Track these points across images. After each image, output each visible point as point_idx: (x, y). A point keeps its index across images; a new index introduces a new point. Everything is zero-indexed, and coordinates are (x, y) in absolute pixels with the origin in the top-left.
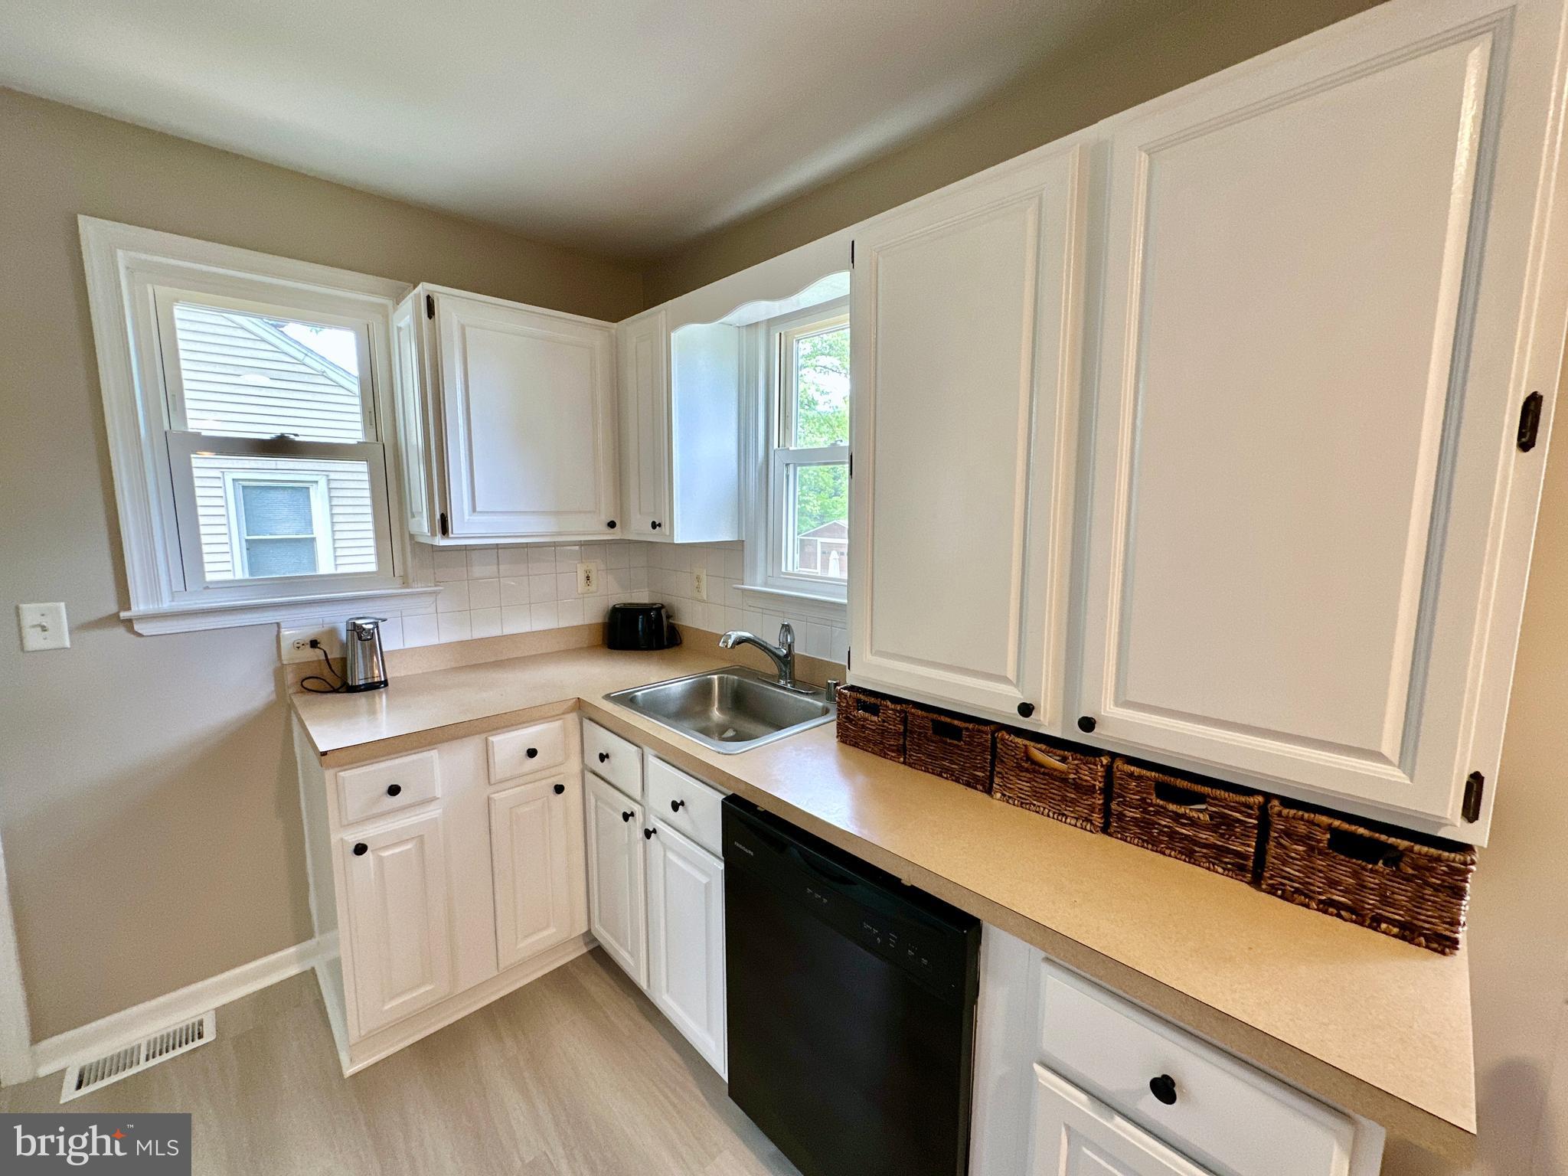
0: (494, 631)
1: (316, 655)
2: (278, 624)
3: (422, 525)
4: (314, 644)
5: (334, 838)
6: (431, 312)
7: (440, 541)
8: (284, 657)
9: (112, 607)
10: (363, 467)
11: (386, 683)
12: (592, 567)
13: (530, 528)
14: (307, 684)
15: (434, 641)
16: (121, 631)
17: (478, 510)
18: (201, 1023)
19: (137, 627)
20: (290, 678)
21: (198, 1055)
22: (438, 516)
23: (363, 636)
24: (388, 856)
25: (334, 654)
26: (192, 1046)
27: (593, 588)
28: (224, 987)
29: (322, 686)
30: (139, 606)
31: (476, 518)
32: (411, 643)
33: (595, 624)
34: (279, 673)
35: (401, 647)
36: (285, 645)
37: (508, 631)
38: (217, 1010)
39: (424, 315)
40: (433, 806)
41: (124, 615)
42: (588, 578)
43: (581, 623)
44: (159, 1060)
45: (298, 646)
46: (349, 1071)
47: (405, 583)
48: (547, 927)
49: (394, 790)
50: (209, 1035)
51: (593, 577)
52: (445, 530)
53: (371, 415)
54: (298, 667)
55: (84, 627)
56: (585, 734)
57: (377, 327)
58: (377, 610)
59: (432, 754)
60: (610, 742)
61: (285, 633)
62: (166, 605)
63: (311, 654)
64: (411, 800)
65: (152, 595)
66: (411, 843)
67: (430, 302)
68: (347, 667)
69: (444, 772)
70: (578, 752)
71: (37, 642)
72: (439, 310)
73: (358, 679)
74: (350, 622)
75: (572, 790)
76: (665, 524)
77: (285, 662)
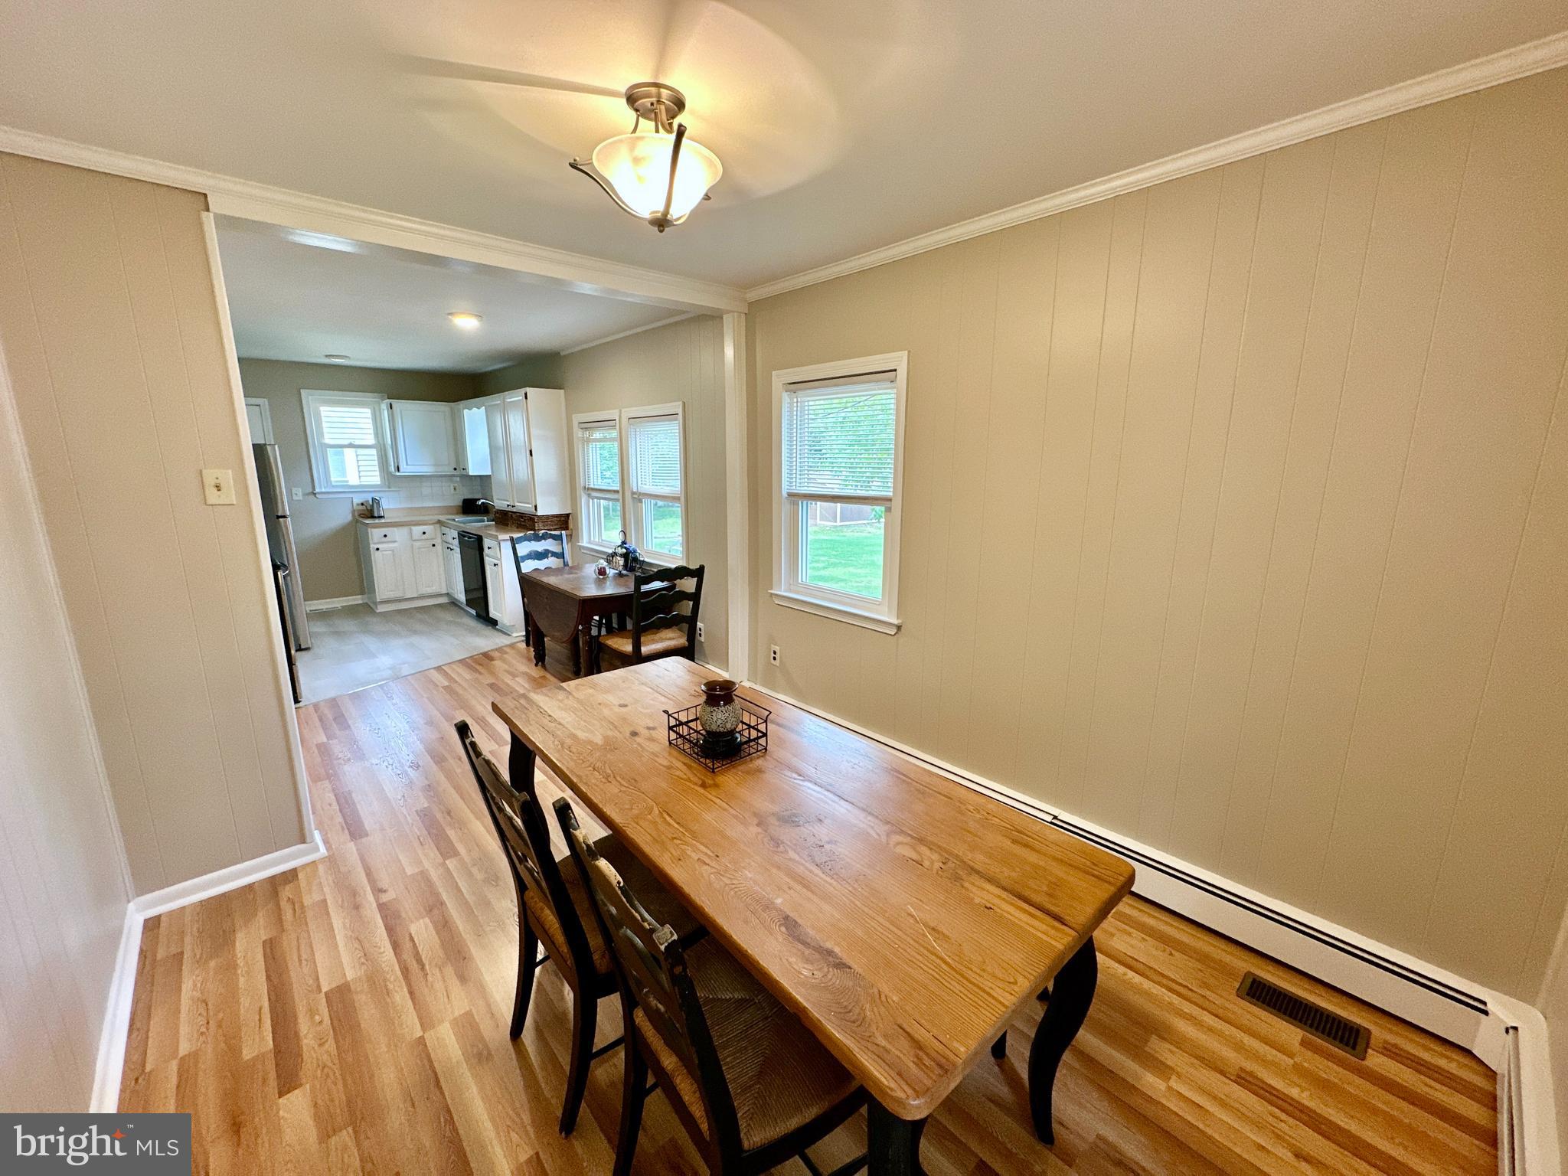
0: (420, 505)
1: (364, 508)
2: (352, 498)
3: (392, 469)
4: (362, 504)
5: (371, 546)
6: (391, 408)
7: (398, 474)
8: (354, 507)
9: (311, 490)
11: (383, 517)
12: (456, 485)
13: (426, 469)
14: (362, 516)
15: (400, 506)
16: (312, 496)
17: (407, 465)
19: (317, 496)
20: (356, 514)
22: (396, 465)
23: (375, 502)
24: (384, 552)
25: (369, 508)
27: (457, 492)
29: (367, 517)
30: (317, 490)
31: (406, 467)
32: (392, 507)
33: (459, 505)
34: (353, 511)
35: (389, 508)
36: (355, 505)
37: (425, 505)
39: (389, 408)
40: (396, 543)
41: (313, 492)
42: (455, 489)
43: (452, 505)
45: (358, 505)
46: (378, 611)
47: (389, 488)
49: (385, 536)
51: (458, 489)
52: (398, 471)
53: (376, 434)
54: (359, 510)
55: (305, 495)
56: (441, 530)
57: (377, 408)
58: (380, 495)
59: (395, 529)
60: (446, 530)
61: (354, 500)
62: (323, 490)
63: (361, 507)
64: (389, 540)
65: (321, 488)
66: (390, 552)
67: (391, 405)
68: (372, 511)
69: (399, 535)
70: (439, 535)
71: (295, 498)
72: (393, 406)
73: (376, 515)
74: (373, 498)
75: (439, 547)
76: (466, 468)
77: (355, 509)
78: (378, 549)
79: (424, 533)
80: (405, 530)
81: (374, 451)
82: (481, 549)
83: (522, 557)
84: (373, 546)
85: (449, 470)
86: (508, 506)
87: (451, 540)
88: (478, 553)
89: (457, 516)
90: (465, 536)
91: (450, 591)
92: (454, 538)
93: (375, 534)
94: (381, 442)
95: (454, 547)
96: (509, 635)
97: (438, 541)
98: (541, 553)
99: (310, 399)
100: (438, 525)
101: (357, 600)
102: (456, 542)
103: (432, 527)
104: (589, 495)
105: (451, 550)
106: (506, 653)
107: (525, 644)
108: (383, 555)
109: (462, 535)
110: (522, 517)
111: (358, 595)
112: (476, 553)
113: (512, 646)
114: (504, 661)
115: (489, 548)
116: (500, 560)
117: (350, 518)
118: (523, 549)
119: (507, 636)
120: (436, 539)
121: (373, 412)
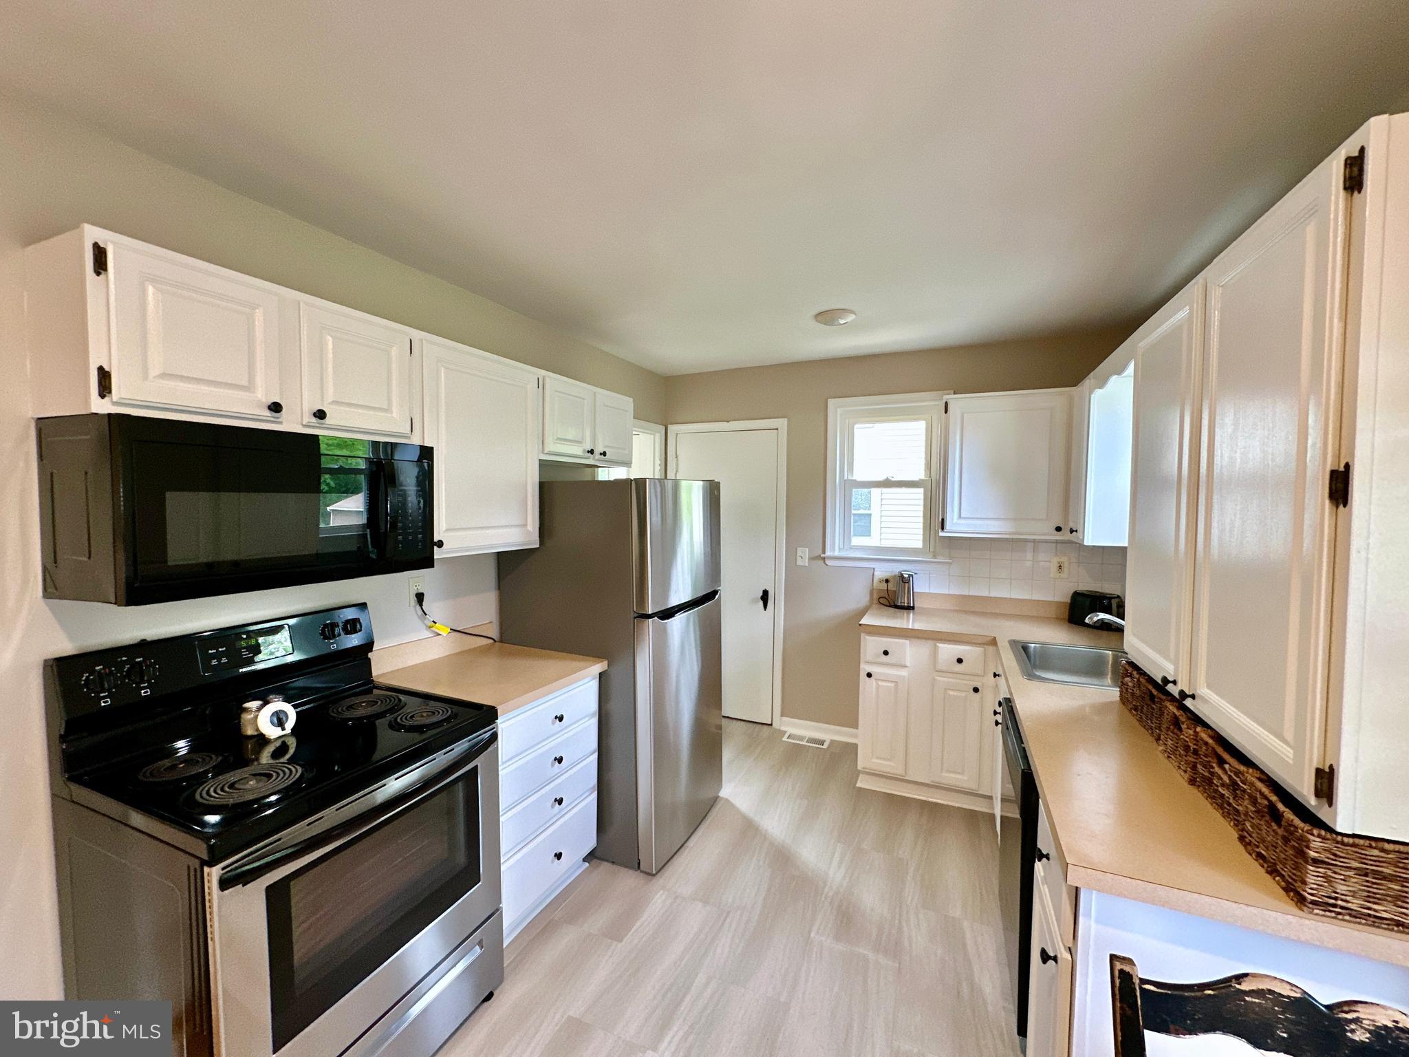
0: (985, 593)
1: (886, 587)
2: (874, 569)
4: (887, 581)
5: (862, 665)
6: (946, 411)
7: (941, 533)
8: (874, 585)
9: (820, 552)
10: (921, 490)
11: (913, 608)
12: (1064, 559)
13: (997, 527)
14: (881, 600)
15: (945, 591)
16: (822, 563)
17: (962, 516)
18: (825, 741)
19: (827, 562)
20: (875, 596)
21: (819, 750)
22: (940, 520)
23: (904, 580)
24: (883, 686)
25: (892, 588)
26: (819, 746)
27: (1064, 575)
28: (839, 733)
29: (886, 603)
30: (828, 553)
31: (963, 521)
32: (933, 591)
33: (1063, 602)
34: (872, 592)
36: (876, 579)
37: (993, 594)
38: (831, 740)
39: (944, 410)
40: (904, 669)
41: (822, 555)
42: (1060, 568)
44: (809, 744)
45: (880, 581)
46: (859, 785)
47: (935, 557)
48: (962, 773)
49: (885, 653)
50: (825, 746)
51: (1065, 568)
52: (943, 528)
54: (877, 590)
55: (812, 559)
57: (935, 419)
58: (915, 567)
59: (906, 642)
61: (876, 573)
62: (837, 553)
63: (884, 586)
64: (893, 662)
65: (833, 549)
66: (892, 684)
67: (947, 404)
68: (896, 596)
69: (912, 654)
71: (799, 562)
72: (950, 405)
73: (899, 602)
74: (902, 573)
75: (987, 694)
76: (1080, 530)
77: (874, 588)
78: (869, 675)
79: (960, 661)
80: (924, 649)
81: (919, 493)
84: (864, 668)
85: (1046, 531)
93: (870, 645)
94: (932, 477)
99: (838, 409)
103: (978, 650)
108: (877, 687)
117: (866, 601)
120: (983, 676)
121: (926, 424)
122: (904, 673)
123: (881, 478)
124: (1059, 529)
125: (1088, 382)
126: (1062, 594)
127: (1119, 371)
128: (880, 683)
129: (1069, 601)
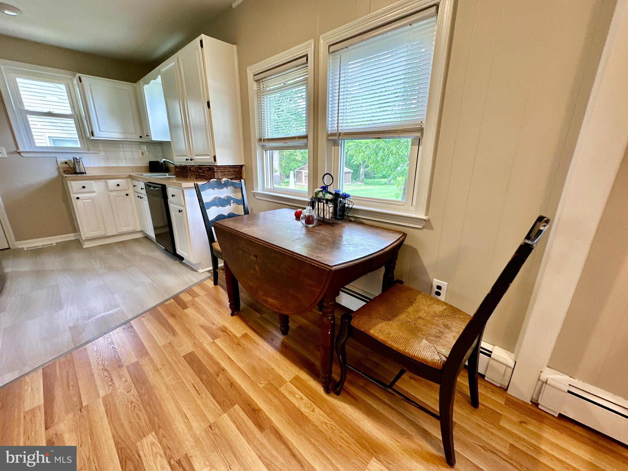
1: (67, 166)
2: (56, 157)
4: (66, 163)
6: (81, 81)
7: (93, 138)
9: (15, 149)
10: (72, 119)
11: (85, 173)
12: (143, 150)
14: (65, 172)
15: (98, 165)
16: (18, 155)
17: (101, 130)
18: (52, 244)
19: (21, 154)
20: (61, 170)
22: (91, 131)
23: (76, 161)
24: (86, 202)
25: (72, 166)
27: (144, 156)
28: (58, 239)
29: (70, 173)
30: (21, 150)
31: (101, 133)
32: (92, 166)
33: (146, 166)
34: (58, 169)
35: (89, 166)
36: (59, 163)
38: (56, 243)
39: (79, 82)
40: (94, 193)
41: (18, 151)
42: (142, 154)
43: (142, 165)
45: (62, 163)
47: (87, 150)
48: (129, 226)
49: (84, 187)
51: (144, 154)
52: (93, 135)
53: (73, 107)
54: (63, 168)
55: (9, 153)
56: (132, 183)
57: (70, 85)
58: (80, 156)
59: (92, 181)
60: (135, 183)
61: (59, 160)
62: (27, 150)
63: (65, 165)
64: (89, 191)
65: (24, 147)
66: (90, 200)
67: (80, 78)
68: (74, 168)
69: (96, 186)
70: (131, 186)
72: (82, 79)
73: (78, 171)
74: (74, 158)
75: (132, 196)
76: (150, 136)
77: (59, 166)
78: (78, 198)
79: (118, 185)
80: (101, 183)
82: (165, 198)
83: (207, 203)
84: (73, 196)
85: (136, 138)
86: (187, 160)
87: (140, 191)
88: (163, 200)
89: (145, 173)
90: (150, 186)
91: (143, 229)
92: (142, 189)
93: (74, 185)
94: (78, 113)
95: (143, 196)
96: (196, 271)
97: (131, 191)
98: (224, 200)
100: (129, 180)
101: (70, 237)
102: (144, 191)
103: (125, 180)
104: (263, 147)
105: (141, 198)
106: (196, 295)
107: (213, 283)
108: (83, 202)
109: (148, 185)
110: (200, 169)
111: (71, 233)
112: (160, 200)
113: (200, 284)
114: (197, 308)
115: (173, 196)
116: (184, 206)
117: (55, 174)
118: (209, 195)
119: (194, 272)
120: (128, 190)
121: (65, 86)
122: (95, 194)
123: (46, 110)
124: (141, 137)
125: (141, 82)
126: (145, 163)
127: (155, 79)
128: (83, 201)
129: (148, 166)
